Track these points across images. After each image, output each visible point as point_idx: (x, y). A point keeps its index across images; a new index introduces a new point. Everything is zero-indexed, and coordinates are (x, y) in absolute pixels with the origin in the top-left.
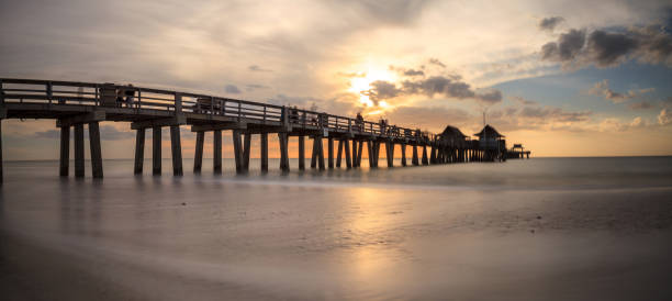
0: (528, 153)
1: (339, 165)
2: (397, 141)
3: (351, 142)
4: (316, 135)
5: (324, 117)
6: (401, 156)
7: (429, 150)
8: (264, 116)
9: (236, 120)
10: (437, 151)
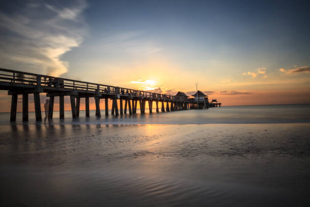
0: (220, 104)
1: (125, 112)
2: (154, 100)
3: (131, 101)
4: (114, 98)
5: (117, 88)
6: (156, 107)
7: (170, 104)
8: (87, 88)
9: (72, 91)
10: (174, 104)
